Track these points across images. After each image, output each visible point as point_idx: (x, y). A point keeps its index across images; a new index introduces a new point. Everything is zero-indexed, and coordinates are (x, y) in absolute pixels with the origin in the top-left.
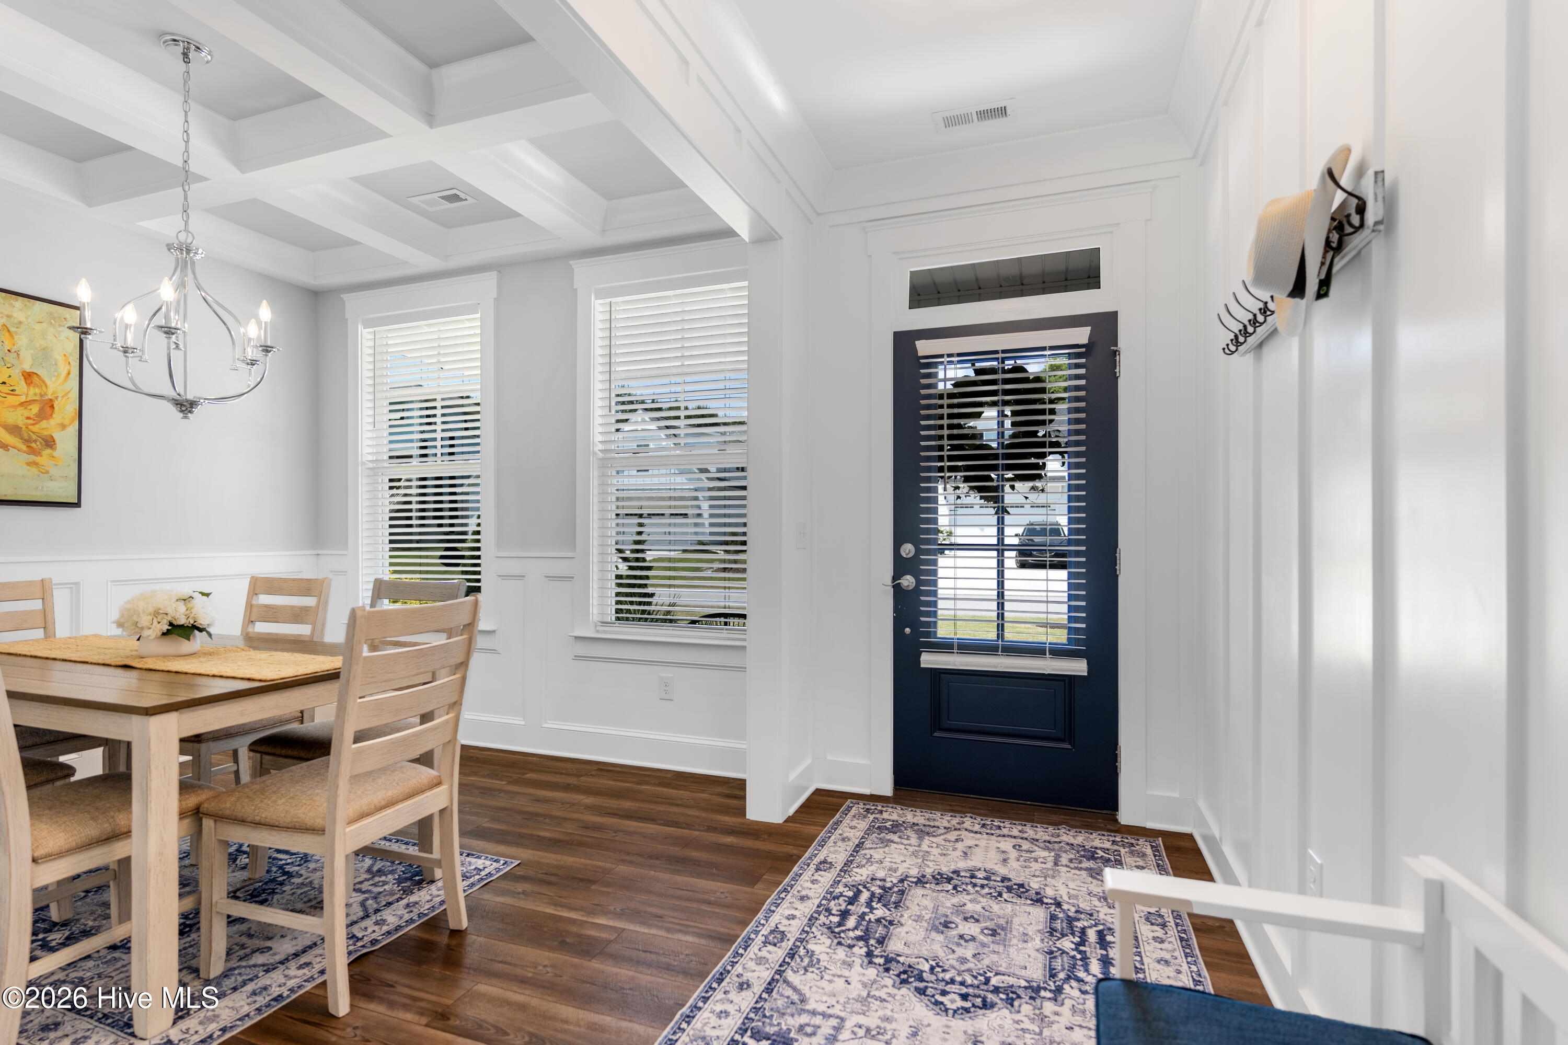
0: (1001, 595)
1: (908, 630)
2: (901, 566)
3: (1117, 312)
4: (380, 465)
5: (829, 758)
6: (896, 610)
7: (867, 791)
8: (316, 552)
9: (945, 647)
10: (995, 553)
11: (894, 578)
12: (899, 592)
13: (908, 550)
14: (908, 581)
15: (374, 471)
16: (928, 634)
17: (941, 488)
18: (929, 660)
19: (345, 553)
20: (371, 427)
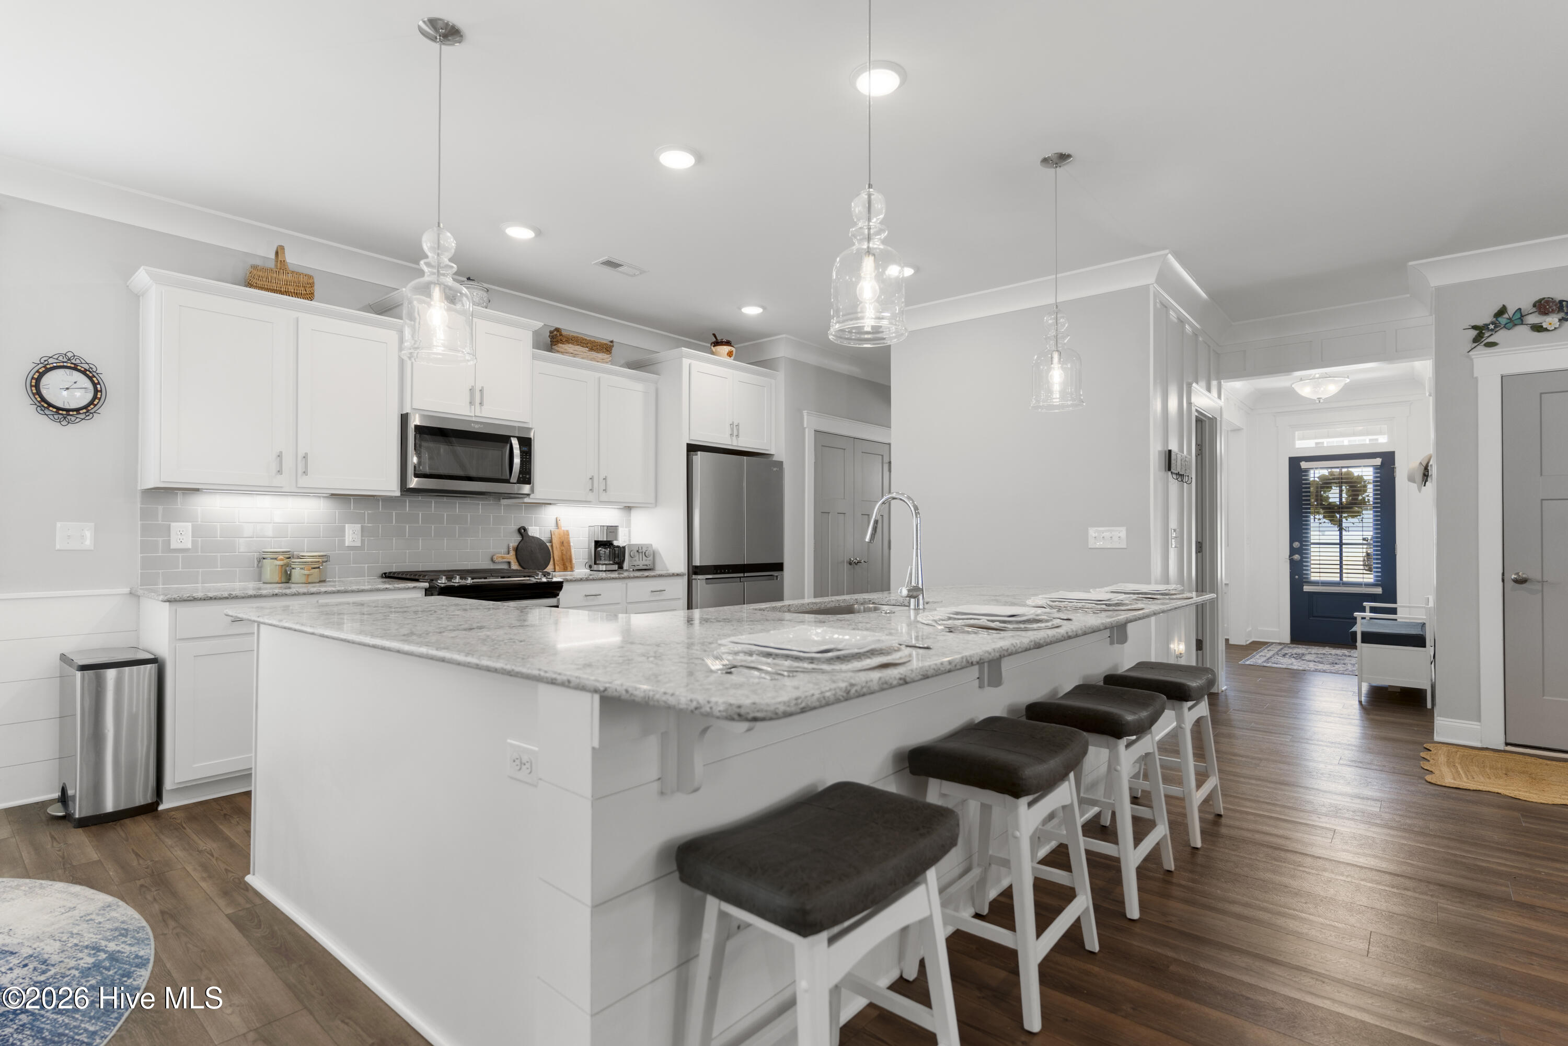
0: (1341, 564)
1: (1297, 577)
2: (1293, 551)
3: (1393, 453)
5: (1259, 629)
6: (1291, 568)
7: (1278, 641)
9: (1316, 583)
10: (1338, 546)
11: (1290, 556)
12: (1293, 563)
13: (1296, 545)
14: (1297, 557)
16: (1307, 578)
17: (1312, 517)
18: (1306, 588)
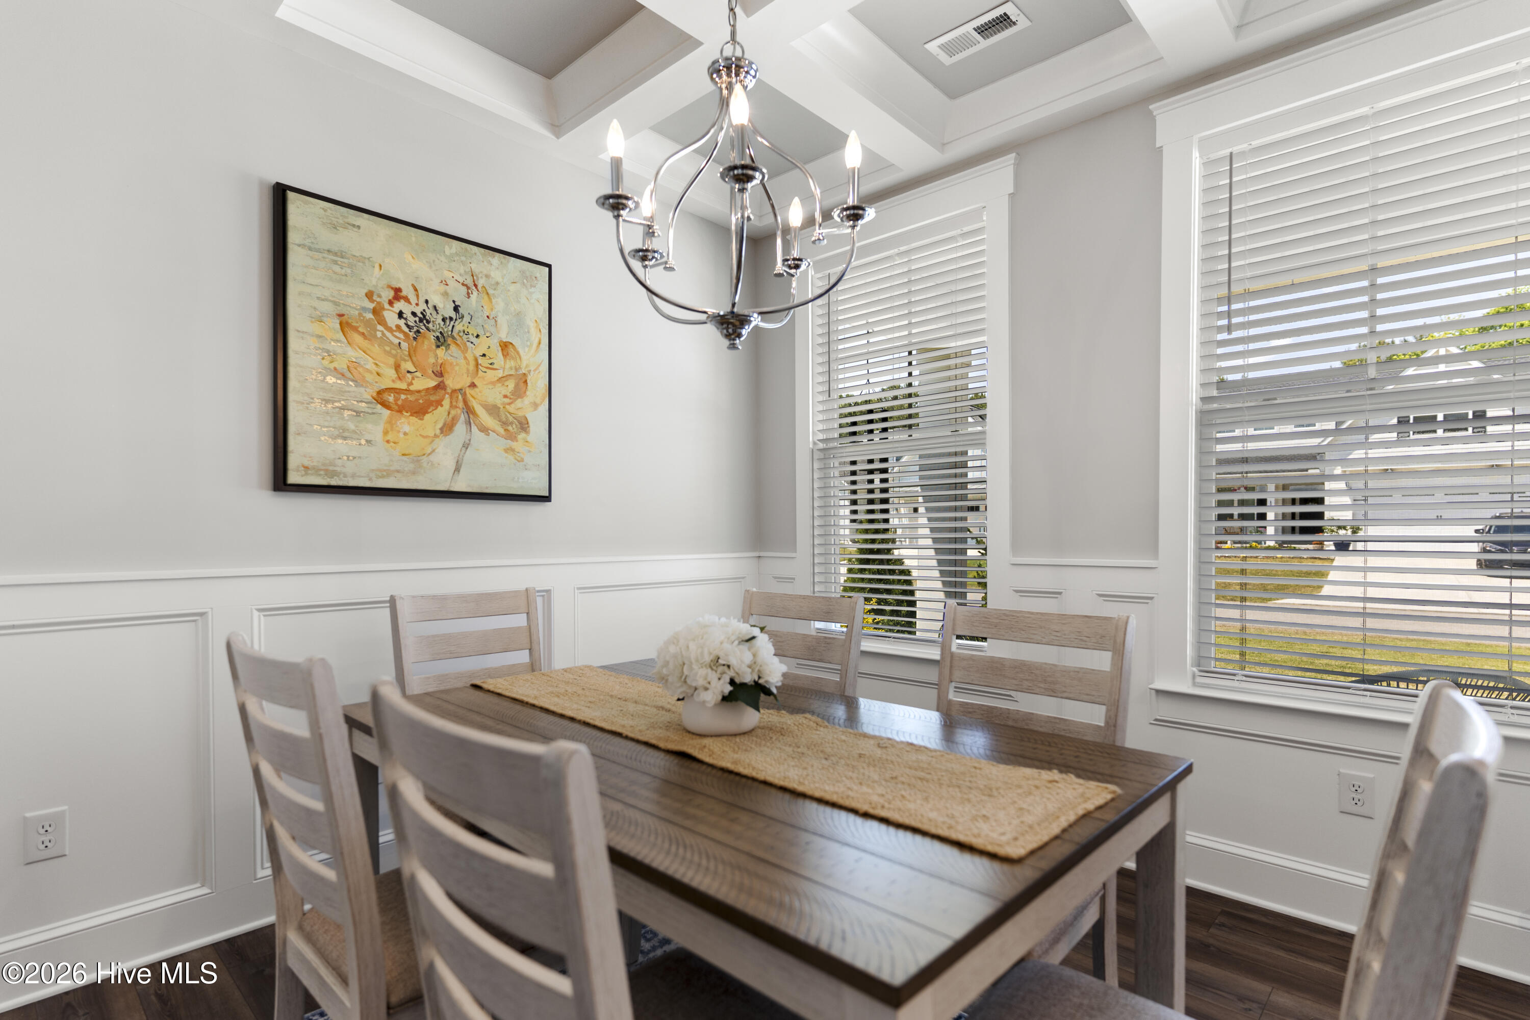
4: (831, 445)
8: (757, 554)
15: (824, 453)
19: (793, 555)
20: (825, 397)
